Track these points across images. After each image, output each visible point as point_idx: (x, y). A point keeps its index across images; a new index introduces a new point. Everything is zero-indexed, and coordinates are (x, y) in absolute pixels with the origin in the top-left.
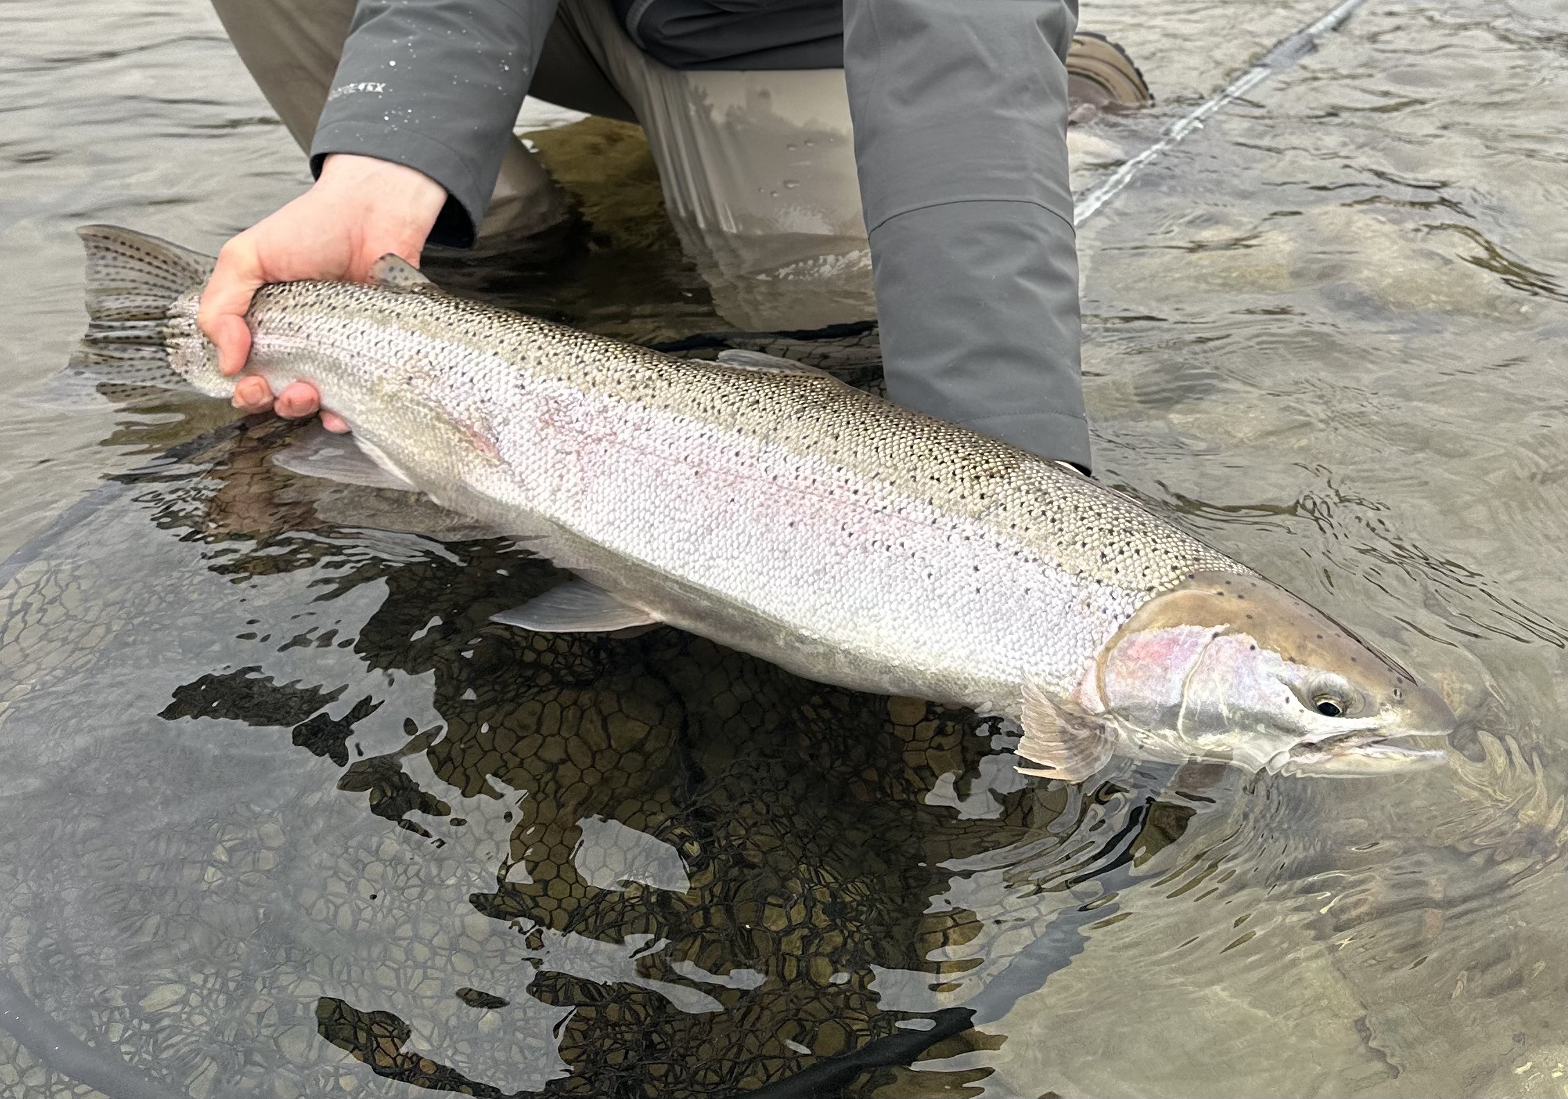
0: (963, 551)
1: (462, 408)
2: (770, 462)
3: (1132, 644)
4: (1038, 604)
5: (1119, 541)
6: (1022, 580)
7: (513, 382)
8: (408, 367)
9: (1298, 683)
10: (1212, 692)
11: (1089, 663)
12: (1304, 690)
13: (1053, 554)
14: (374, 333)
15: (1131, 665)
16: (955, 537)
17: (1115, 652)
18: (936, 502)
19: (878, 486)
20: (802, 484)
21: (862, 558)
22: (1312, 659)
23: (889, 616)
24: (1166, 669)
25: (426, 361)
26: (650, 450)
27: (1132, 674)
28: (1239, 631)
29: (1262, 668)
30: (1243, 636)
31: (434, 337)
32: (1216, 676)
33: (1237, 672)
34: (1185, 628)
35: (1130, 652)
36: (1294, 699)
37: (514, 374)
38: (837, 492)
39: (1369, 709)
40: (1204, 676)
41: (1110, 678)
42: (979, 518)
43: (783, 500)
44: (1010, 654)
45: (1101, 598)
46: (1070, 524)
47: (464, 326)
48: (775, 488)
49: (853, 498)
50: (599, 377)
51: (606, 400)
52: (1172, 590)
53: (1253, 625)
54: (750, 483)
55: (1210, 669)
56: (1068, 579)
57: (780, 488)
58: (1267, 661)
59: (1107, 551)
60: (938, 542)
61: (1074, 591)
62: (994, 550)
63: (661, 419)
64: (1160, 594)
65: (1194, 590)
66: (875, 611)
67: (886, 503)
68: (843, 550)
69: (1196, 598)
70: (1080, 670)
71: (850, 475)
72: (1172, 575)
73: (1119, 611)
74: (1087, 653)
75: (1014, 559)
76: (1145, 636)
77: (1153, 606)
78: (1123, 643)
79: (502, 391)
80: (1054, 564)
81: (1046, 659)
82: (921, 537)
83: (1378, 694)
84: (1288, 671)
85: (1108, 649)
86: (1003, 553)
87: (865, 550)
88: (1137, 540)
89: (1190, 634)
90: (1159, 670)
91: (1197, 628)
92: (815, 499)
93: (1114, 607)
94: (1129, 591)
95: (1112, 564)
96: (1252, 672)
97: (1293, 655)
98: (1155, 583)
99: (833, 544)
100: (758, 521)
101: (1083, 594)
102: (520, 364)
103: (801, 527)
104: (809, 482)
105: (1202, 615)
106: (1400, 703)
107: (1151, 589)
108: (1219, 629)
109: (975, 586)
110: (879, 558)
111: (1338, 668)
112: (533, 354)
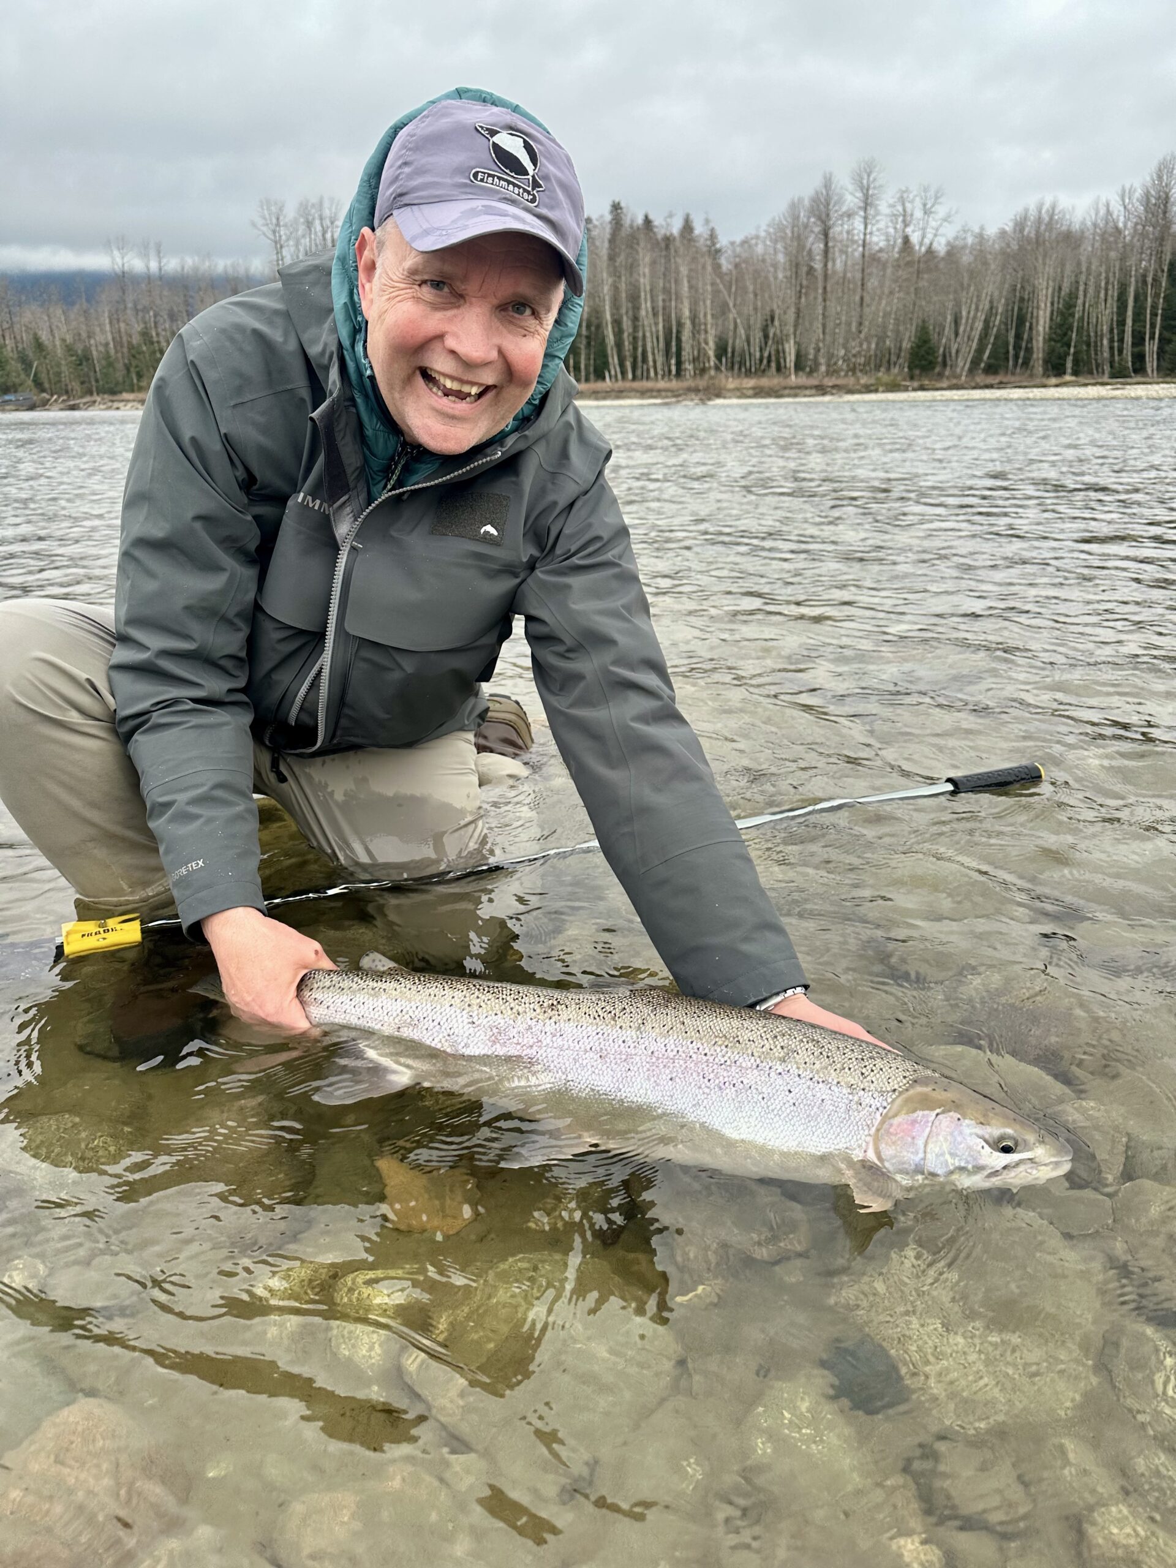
0: (780, 1081)
1: (437, 1040)
2: (647, 1043)
3: (891, 1125)
4: (831, 1108)
5: (869, 1064)
6: (818, 1095)
7: (466, 1021)
8: (397, 1021)
9: (987, 1137)
10: (940, 1148)
11: (868, 1139)
12: (991, 1141)
13: (833, 1077)
14: (370, 1002)
15: (894, 1138)
16: (773, 1074)
17: (882, 1131)
18: (756, 1054)
19: (719, 1050)
20: (671, 1055)
21: (719, 1093)
22: (993, 1122)
23: (745, 1127)
24: (913, 1138)
25: (407, 1016)
26: (566, 1047)
27: (894, 1143)
28: (950, 1111)
29: (967, 1131)
30: (951, 1114)
31: (410, 1001)
32: (941, 1138)
33: (952, 1134)
34: (920, 1113)
35: (891, 1130)
36: (986, 1146)
37: (465, 1016)
38: (694, 1056)
39: (1027, 1147)
40: (934, 1139)
41: (882, 1146)
42: (784, 1061)
43: (661, 1066)
44: (822, 1140)
45: (867, 1099)
46: (838, 1057)
47: (428, 992)
48: (654, 1060)
49: (705, 1058)
50: (521, 1009)
51: (530, 1023)
52: (907, 1090)
53: (955, 1106)
54: (638, 1058)
55: (938, 1135)
56: (845, 1091)
57: (658, 1059)
58: (968, 1126)
59: (864, 1071)
60: (763, 1078)
61: (851, 1097)
62: (797, 1079)
63: (568, 1028)
64: (900, 1093)
65: (919, 1089)
66: (736, 1123)
67: (726, 1058)
68: (707, 1090)
69: (921, 1094)
70: (864, 1144)
71: (699, 1045)
72: (905, 1081)
73: (879, 1105)
74: (866, 1132)
75: (809, 1083)
76: (896, 1121)
77: (899, 1101)
78: (886, 1126)
79: (461, 1026)
80: (835, 1082)
81: (843, 1140)
82: (751, 1077)
83: (1031, 1138)
84: (980, 1130)
85: (878, 1130)
86: (803, 1081)
87: (720, 1088)
88: (879, 1063)
89: (923, 1116)
90: (910, 1139)
91: (926, 1112)
92: (682, 1062)
93: (876, 1103)
94: (882, 1093)
95: (869, 1078)
96: (961, 1133)
97: (982, 1120)
98: (896, 1087)
99: (700, 1088)
100: (649, 1080)
101: (856, 1098)
102: (468, 1009)
103: (677, 1080)
104: (675, 1053)
105: (926, 1103)
106: (1043, 1142)
107: (894, 1090)
108: (938, 1111)
109: (792, 1102)
110: (730, 1092)
111: (1008, 1126)
112: (475, 1002)
